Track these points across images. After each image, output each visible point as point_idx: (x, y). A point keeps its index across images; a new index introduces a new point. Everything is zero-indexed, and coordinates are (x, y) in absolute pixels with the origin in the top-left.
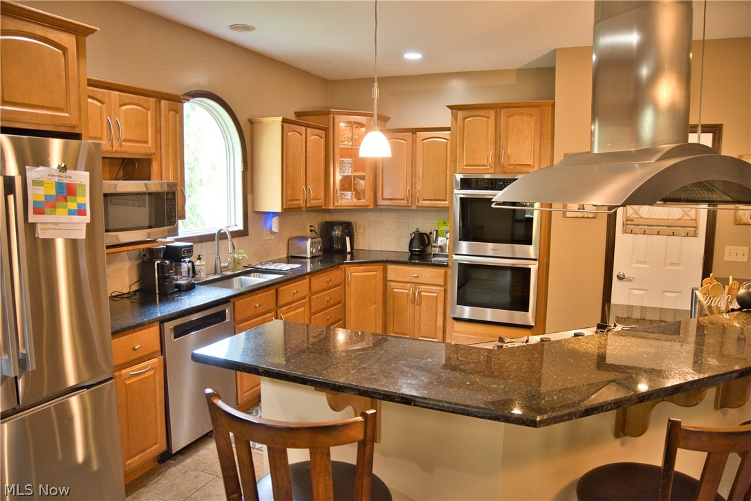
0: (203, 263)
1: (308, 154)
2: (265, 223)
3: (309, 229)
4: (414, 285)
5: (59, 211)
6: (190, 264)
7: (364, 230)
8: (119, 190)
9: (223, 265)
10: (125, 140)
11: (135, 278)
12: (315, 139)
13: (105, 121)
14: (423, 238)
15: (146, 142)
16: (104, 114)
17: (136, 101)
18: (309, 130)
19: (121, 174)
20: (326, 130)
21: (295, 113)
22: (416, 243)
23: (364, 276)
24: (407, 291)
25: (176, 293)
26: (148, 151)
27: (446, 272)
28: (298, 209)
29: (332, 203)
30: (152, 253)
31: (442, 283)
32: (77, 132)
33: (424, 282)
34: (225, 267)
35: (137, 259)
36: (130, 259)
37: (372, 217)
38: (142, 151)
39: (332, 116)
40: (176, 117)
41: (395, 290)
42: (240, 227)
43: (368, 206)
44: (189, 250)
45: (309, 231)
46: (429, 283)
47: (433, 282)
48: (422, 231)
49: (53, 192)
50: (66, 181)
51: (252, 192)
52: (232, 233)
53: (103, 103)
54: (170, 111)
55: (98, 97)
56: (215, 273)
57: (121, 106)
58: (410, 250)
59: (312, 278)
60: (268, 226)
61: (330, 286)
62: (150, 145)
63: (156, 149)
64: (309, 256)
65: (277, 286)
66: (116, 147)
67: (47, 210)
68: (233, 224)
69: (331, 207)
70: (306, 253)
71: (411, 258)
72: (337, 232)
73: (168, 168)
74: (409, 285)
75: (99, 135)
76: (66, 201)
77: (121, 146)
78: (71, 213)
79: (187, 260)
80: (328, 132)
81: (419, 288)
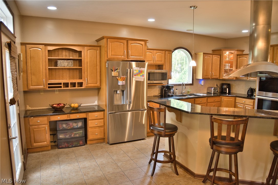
0: (178, 91)
1: (213, 63)
2: (200, 82)
3: (216, 85)
4: (244, 104)
5: (139, 75)
6: (173, 90)
7: (235, 87)
8: (155, 72)
9: (183, 92)
10: (157, 61)
11: (160, 92)
12: (216, 58)
13: (152, 57)
14: (253, 90)
15: (162, 61)
16: (152, 56)
17: (160, 52)
18: (213, 55)
19: (158, 68)
20: (220, 55)
21: (212, 50)
22: (249, 92)
23: (228, 100)
24: (241, 106)
25: (168, 97)
26: (162, 63)
27: (254, 101)
28: (208, 79)
29: (221, 78)
30: (163, 87)
31: (252, 105)
32: (144, 60)
33: (247, 104)
34: (184, 93)
35: (160, 88)
36: (159, 88)
37: (237, 82)
38: (161, 63)
39: (222, 51)
40: (170, 55)
41: (238, 106)
42: (191, 83)
43: (233, 79)
44: (172, 87)
45: (216, 86)
46: (248, 104)
47: (250, 104)
48: (252, 88)
49: (138, 72)
50: (140, 70)
51: (195, 73)
52: (185, 84)
53: (152, 53)
54: (168, 54)
55: (151, 52)
56: (181, 94)
57: (156, 53)
58: (248, 94)
59: (208, 98)
60: (200, 83)
61: (215, 101)
62: (163, 62)
63: (164, 63)
64: (213, 93)
65: (195, 98)
66: (155, 62)
67: (137, 75)
68: (189, 82)
69: (221, 79)
70: (212, 92)
71: (248, 96)
72: (225, 87)
73: (167, 67)
74: (242, 104)
75: (151, 60)
76: (140, 73)
77: (156, 62)
78: (141, 76)
79: (172, 89)
80: (221, 55)
81: (245, 106)
